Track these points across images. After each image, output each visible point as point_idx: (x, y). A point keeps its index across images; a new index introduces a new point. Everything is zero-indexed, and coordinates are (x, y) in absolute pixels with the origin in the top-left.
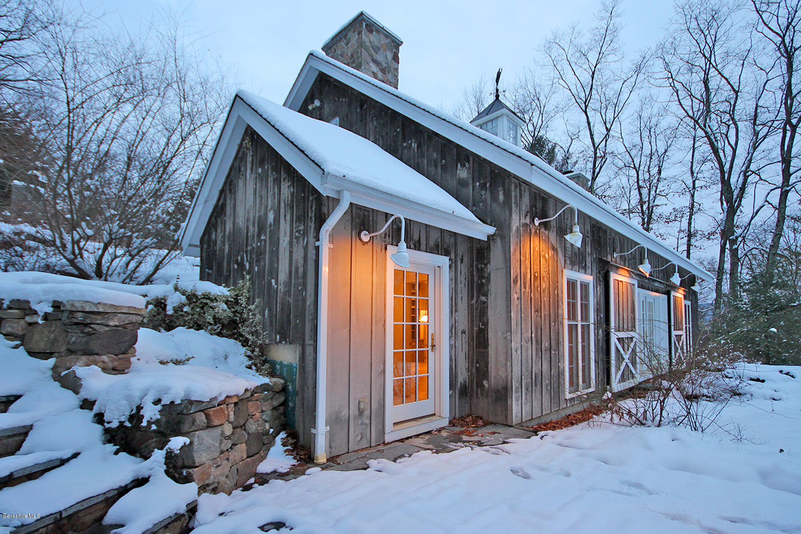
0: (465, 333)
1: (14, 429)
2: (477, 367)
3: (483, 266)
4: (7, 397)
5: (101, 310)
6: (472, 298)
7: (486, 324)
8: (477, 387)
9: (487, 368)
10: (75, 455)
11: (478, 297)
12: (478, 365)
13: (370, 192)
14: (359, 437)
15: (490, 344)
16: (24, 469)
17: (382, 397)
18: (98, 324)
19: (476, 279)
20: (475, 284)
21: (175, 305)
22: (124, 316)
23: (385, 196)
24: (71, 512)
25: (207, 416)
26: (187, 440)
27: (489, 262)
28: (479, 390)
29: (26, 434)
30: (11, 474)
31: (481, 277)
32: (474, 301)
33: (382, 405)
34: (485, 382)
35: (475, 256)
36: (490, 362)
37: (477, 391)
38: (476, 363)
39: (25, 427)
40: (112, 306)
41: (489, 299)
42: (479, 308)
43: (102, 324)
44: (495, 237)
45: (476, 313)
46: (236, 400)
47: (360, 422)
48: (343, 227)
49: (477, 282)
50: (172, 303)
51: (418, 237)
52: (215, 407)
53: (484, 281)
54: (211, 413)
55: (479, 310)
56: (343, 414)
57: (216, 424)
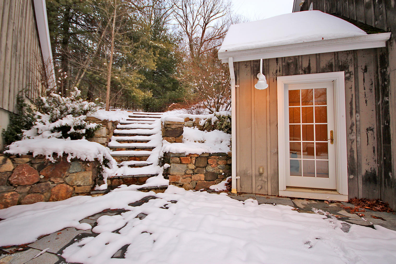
0: (372, 130)
1: (146, 155)
2: (384, 160)
3: (385, 70)
4: (153, 147)
5: (169, 123)
6: (379, 100)
7: (388, 122)
8: (385, 178)
9: (391, 161)
10: (151, 164)
11: (383, 98)
12: (385, 158)
13: (244, 52)
14: (260, 187)
15: (392, 139)
16: (138, 164)
17: (276, 168)
18: (169, 128)
19: (380, 82)
20: (380, 88)
21: (214, 121)
22: (176, 125)
23: (254, 51)
24: (137, 176)
25: (180, 159)
26: (169, 166)
27: (388, 65)
28: (386, 180)
29: (148, 157)
30: (134, 165)
31: (384, 80)
32: (380, 102)
33: (277, 173)
34: (390, 174)
35: (379, 64)
36: (392, 156)
37: (385, 181)
38: (384, 157)
39: (148, 155)
40: (172, 122)
41: (390, 98)
42: (384, 108)
43: (170, 128)
44: (392, 41)
45: (382, 112)
46: (196, 156)
47: (260, 179)
48: (246, 74)
49: (381, 85)
50: (213, 120)
51: (308, 65)
52: (184, 156)
53: (386, 83)
54: (181, 159)
55: (384, 110)
56: (248, 172)
57: (184, 163)
